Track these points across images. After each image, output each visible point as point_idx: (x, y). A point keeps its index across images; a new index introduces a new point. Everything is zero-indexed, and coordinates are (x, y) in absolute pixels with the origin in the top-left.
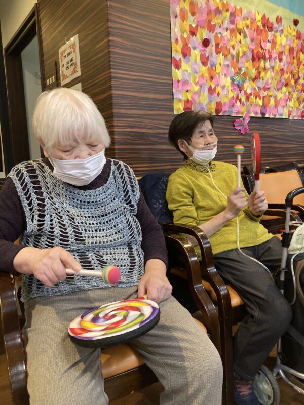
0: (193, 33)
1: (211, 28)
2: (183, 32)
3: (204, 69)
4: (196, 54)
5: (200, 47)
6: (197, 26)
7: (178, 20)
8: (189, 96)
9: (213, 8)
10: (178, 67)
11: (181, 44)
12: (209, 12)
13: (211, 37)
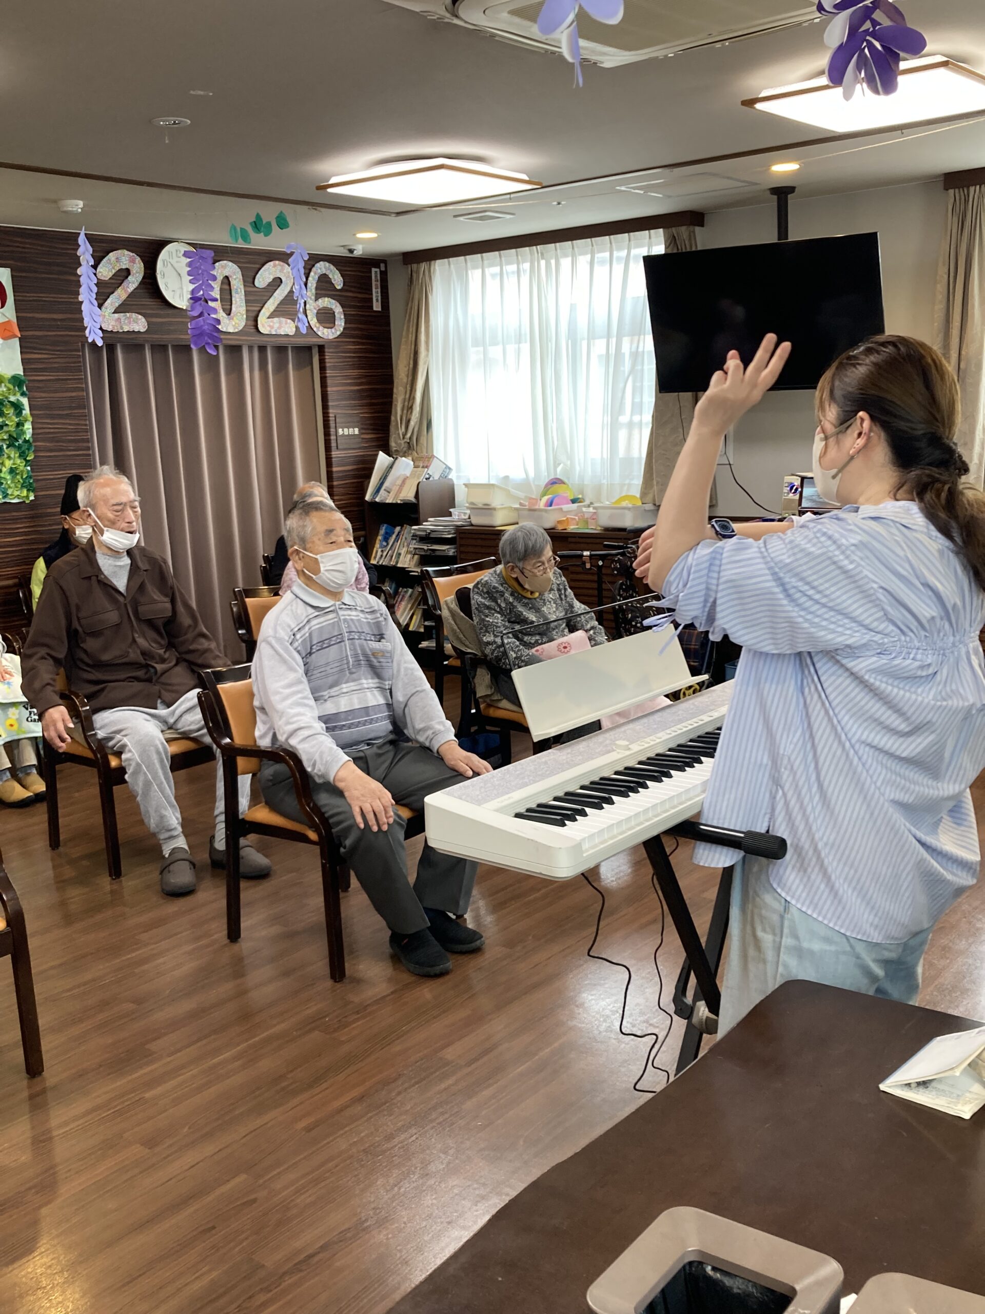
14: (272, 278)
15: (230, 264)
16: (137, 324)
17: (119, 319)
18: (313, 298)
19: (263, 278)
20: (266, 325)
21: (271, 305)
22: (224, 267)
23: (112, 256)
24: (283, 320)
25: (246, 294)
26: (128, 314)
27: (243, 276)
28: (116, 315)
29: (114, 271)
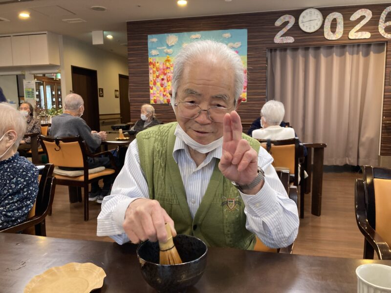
0: (157, 77)
1: (165, 74)
2: (154, 77)
3: (162, 89)
4: (158, 84)
5: (161, 81)
6: (159, 75)
7: (152, 74)
8: (155, 98)
9: (165, 67)
10: (152, 89)
11: (153, 81)
12: (164, 69)
13: (165, 77)
14: (360, 16)
15: (337, 13)
16: (290, 40)
17: (282, 39)
18: (383, 22)
19: (354, 17)
20: (353, 35)
21: (358, 27)
22: (334, 15)
23: (282, 18)
24: (364, 32)
25: (344, 24)
26: (286, 37)
27: (343, 17)
28: (281, 38)
29: (282, 23)
